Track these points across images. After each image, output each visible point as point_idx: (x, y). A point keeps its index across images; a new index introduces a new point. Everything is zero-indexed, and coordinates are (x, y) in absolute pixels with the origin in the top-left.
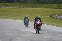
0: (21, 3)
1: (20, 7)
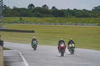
0: (77, 17)
1: (76, 25)
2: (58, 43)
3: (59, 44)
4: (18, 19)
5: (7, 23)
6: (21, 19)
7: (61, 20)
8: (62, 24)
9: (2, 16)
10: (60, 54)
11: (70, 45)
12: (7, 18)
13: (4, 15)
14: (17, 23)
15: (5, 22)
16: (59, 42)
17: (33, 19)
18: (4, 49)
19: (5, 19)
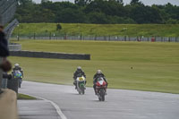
2: (93, 80)
3: (96, 81)
4: (52, 27)
5: (26, 38)
6: (59, 27)
7: (152, 31)
8: (153, 40)
9: (15, 20)
10: (97, 98)
11: (78, 79)
12: (27, 26)
13: (20, 18)
14: (50, 36)
15: (23, 35)
16: (95, 76)
17: (87, 27)
18: (20, 97)
19: (22, 27)
